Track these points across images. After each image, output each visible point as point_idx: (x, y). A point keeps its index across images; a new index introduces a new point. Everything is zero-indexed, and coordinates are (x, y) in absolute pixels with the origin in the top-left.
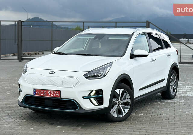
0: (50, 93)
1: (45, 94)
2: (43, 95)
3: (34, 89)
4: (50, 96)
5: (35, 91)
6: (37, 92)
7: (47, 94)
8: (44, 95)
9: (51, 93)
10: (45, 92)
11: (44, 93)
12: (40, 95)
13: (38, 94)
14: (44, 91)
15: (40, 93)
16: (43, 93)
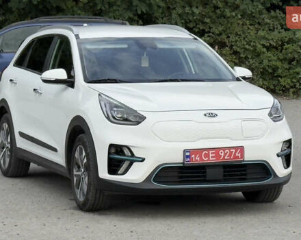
0: (223, 154)
1: (212, 157)
2: (209, 160)
3: (185, 151)
4: (224, 158)
5: (188, 154)
6: (193, 156)
8: (211, 159)
9: (225, 154)
10: (212, 153)
11: (211, 155)
13: (196, 160)
14: (210, 152)
15: (201, 157)
16: (207, 155)
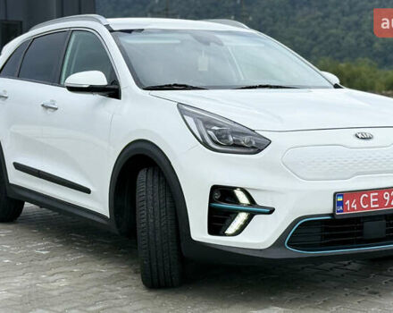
0: (388, 198)
1: (374, 203)
2: (369, 208)
3: (336, 195)
4: (390, 204)
5: (340, 199)
6: (348, 202)
7: (381, 201)
8: (372, 206)
9: (391, 198)
10: (374, 197)
11: (372, 200)
12: (359, 207)
13: (352, 208)
14: (372, 195)
15: (358, 203)
16: (367, 201)
